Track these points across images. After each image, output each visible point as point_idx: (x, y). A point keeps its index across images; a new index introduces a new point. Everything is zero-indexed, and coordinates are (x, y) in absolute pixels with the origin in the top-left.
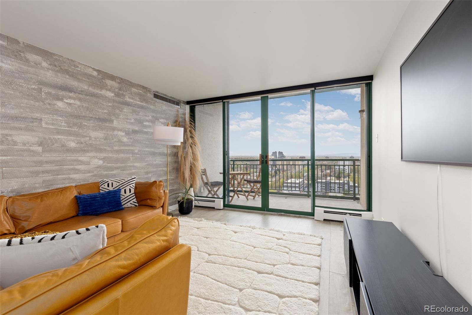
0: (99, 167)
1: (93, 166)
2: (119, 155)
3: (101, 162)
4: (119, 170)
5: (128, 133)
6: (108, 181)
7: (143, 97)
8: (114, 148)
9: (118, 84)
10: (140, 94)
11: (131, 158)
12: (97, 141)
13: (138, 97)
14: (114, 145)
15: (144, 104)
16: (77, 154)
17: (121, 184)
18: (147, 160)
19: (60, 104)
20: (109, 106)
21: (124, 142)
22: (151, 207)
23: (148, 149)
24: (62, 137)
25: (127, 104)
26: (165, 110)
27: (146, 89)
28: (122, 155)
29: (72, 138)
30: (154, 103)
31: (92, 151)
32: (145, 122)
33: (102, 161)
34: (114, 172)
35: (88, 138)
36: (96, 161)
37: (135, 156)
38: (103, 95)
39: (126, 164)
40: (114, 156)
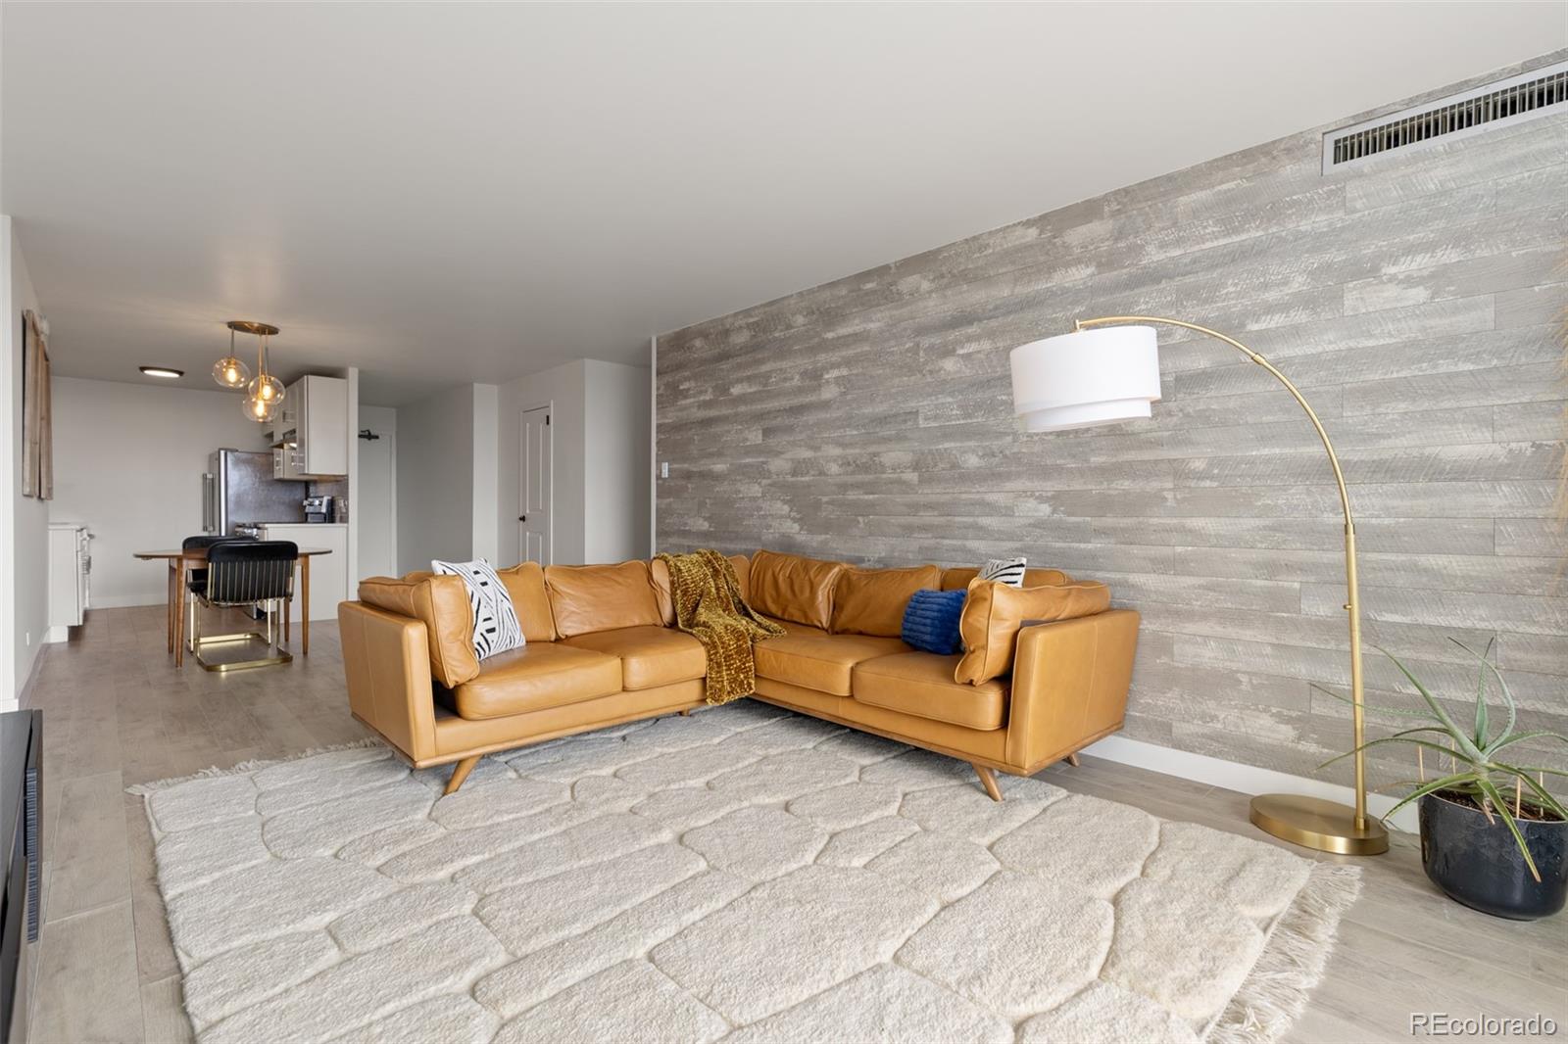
0: (1038, 524)
1: (1023, 521)
2: (1114, 485)
3: (1045, 509)
4: (1112, 541)
7: (1245, 205)
8: (1093, 459)
9: (1111, 220)
12: (1035, 442)
13: (1212, 222)
14: (1093, 450)
16: (981, 486)
19: (949, 365)
21: (1133, 434)
24: (952, 445)
26: (1449, 184)
27: (1267, 153)
28: (1126, 484)
29: (972, 443)
31: (1019, 475)
32: (1257, 320)
34: (1090, 546)
35: (1009, 439)
36: (1029, 505)
37: (1193, 485)
39: (1141, 519)
40: (1090, 487)
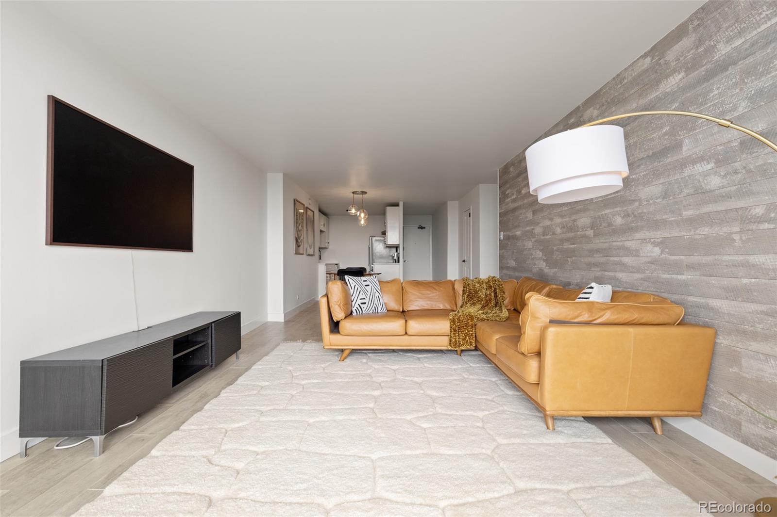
0: (653, 262)
1: (644, 260)
2: (698, 232)
4: (698, 273)
5: (723, 159)
8: (684, 213)
12: (651, 204)
16: (623, 237)
21: (710, 191)
29: (618, 209)
33: (660, 248)
34: (684, 277)
35: (637, 204)
36: (648, 248)
39: (717, 257)
40: (683, 234)
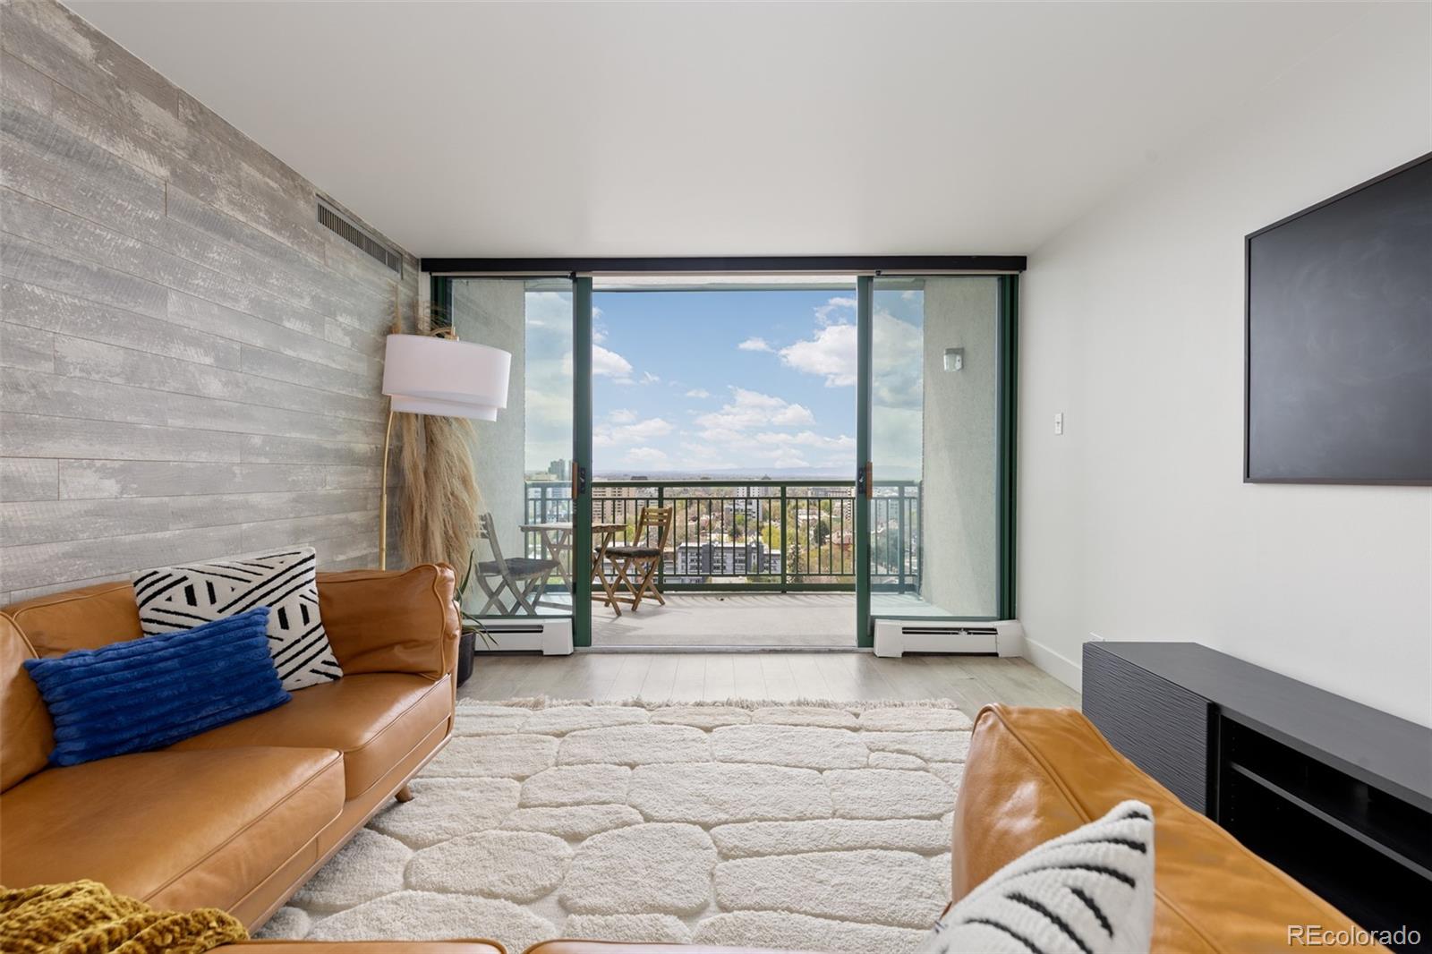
0: (101, 511)
1: (72, 508)
3: (110, 487)
5: (223, 363)
6: (185, 579)
7: (282, 212)
9: (186, 129)
10: (271, 197)
11: (237, 470)
12: (94, 381)
13: (263, 208)
14: (170, 409)
15: (283, 240)
17: (257, 588)
18: (294, 478)
20: (150, 222)
22: (415, 677)
23: (298, 435)
25: (225, 229)
26: (357, 279)
27: (293, 180)
28: (203, 456)
30: (321, 244)
31: (67, 431)
32: (289, 321)
33: (117, 482)
34: (167, 534)
36: (86, 480)
37: (253, 460)
38: (120, 162)
40: (168, 457)
